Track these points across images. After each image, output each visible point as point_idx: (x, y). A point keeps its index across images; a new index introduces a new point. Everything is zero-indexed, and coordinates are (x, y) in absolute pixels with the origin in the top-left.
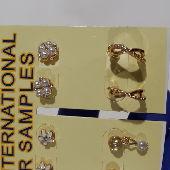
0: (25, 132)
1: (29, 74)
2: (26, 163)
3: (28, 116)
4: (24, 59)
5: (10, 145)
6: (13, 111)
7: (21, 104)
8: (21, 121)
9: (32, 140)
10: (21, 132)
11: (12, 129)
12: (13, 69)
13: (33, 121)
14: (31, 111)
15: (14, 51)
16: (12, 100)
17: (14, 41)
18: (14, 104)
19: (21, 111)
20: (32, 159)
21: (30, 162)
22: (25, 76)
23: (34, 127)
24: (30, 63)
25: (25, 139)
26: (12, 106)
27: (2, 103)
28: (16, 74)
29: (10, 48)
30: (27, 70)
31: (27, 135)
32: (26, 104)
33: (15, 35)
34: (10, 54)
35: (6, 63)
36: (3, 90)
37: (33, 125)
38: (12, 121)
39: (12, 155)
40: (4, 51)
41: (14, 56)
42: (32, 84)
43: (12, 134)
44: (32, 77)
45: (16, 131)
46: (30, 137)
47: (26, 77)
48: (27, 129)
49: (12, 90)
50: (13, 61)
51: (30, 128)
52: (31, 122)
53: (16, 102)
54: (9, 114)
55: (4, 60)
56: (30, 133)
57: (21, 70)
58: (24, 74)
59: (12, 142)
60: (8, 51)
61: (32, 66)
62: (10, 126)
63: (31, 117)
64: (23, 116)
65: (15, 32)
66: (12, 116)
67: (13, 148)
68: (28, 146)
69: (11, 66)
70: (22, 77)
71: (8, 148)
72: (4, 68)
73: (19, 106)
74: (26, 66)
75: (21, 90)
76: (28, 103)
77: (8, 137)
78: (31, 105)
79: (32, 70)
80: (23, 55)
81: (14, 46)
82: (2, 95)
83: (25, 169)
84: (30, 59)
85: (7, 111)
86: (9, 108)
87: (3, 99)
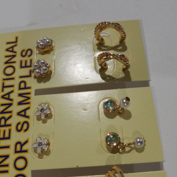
0: (23, 113)
1: (28, 64)
2: (22, 144)
3: (26, 98)
4: (24, 53)
5: (7, 129)
6: (12, 96)
7: (20, 89)
8: (20, 103)
9: (30, 119)
10: (19, 114)
11: (11, 112)
12: (14, 62)
13: (31, 101)
14: (29, 93)
15: (15, 49)
16: (12, 86)
17: (16, 42)
18: (14, 89)
19: (20, 95)
20: (29, 138)
21: (26, 142)
23: (31, 108)
24: (29, 56)
25: (22, 119)
26: (12, 92)
27: (3, 91)
28: (17, 65)
29: (12, 47)
30: (26, 62)
31: (25, 116)
32: (25, 88)
33: (17, 38)
34: (12, 51)
35: (8, 59)
36: (4, 80)
37: (30, 106)
38: (10, 105)
39: (9, 138)
40: (7, 50)
41: (15, 52)
42: (31, 71)
43: (10, 117)
44: (30, 66)
45: (14, 114)
46: (28, 117)
47: (26, 66)
48: (25, 110)
49: (13, 79)
50: (14, 56)
51: (28, 108)
52: (29, 103)
53: (16, 87)
54: (8, 99)
55: (6, 57)
56: (28, 113)
57: (21, 62)
58: (23, 65)
59: (10, 125)
60: (11, 49)
61: (31, 58)
63: (29, 98)
64: (21, 99)
65: (17, 36)
66: (12, 100)
67: (10, 130)
68: (25, 126)
69: (13, 60)
70: (21, 67)
71: (4, 132)
72: (6, 63)
73: (18, 90)
74: (26, 58)
75: (21, 77)
76: (26, 87)
77: (6, 120)
78: (29, 88)
79: (31, 61)
80: (23, 51)
81: (16, 45)
82: (3, 84)
83: (21, 151)
84: (29, 53)
85: (7, 96)
86: (9, 94)
87: (4, 87)
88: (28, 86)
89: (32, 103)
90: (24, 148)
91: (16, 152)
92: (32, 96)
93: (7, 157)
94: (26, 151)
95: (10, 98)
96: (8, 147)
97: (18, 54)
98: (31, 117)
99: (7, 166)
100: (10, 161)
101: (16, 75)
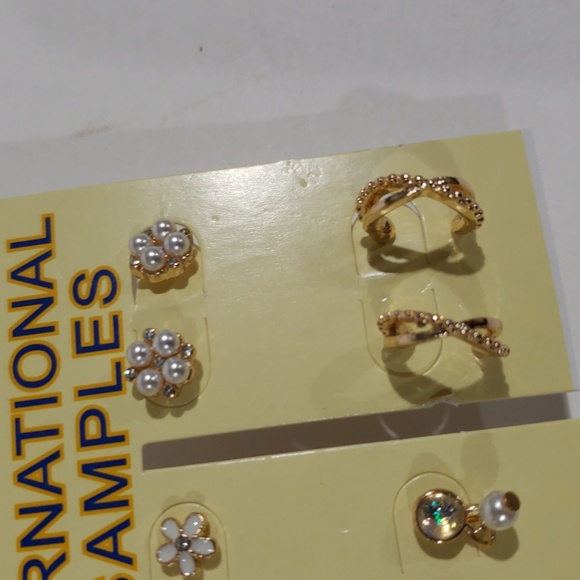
0: (107, 545)
1: (106, 336)
3: (113, 483)
4: (84, 290)
6: (58, 473)
7: (85, 443)
8: (91, 505)
9: (136, 570)
10: (92, 547)
11: (59, 540)
12: (50, 329)
13: (131, 496)
14: (122, 462)
15: (48, 271)
16: (53, 432)
17: (47, 239)
18: (62, 446)
19: (88, 469)
22: (92, 344)
23: (137, 522)
24: (108, 300)
26: (55, 456)
27: (19, 451)
28: (62, 342)
29: (35, 263)
30: (96, 325)
31: (116, 555)
32: (105, 440)
33: (48, 222)
34: (37, 281)
35: (22, 313)
36: (19, 404)
37: (132, 513)
38: (56, 510)
40: (15, 275)
41: (49, 285)
42: (118, 366)
43: (61, 560)
44: (115, 345)
45: (75, 547)
46: (128, 561)
47: (98, 347)
48: (113, 533)
49: (52, 400)
50: (46, 303)
51: (125, 524)
52: (124, 503)
53: (69, 439)
54: (45, 486)
55: (16, 304)
56: (128, 543)
57: (77, 325)
58: (87, 339)
60: (30, 273)
61: (113, 307)
62: (52, 530)
63: (123, 483)
64: (94, 486)
65: (47, 211)
66: (57, 490)
69: (43, 320)
70: (81, 350)
72: (19, 331)
73: (78, 450)
74: (96, 310)
75: (83, 393)
76: (109, 435)
77: (46, 574)
78: (120, 439)
79: (116, 321)
80: (81, 278)
81: (47, 255)
82: (17, 422)
84: (104, 286)
85: (37, 476)
86: (44, 464)
87: (21, 436)
88: (113, 429)
89: (136, 503)
92: (134, 471)
95: (50, 483)
97: (63, 293)
98: (141, 559)
101: (63, 386)
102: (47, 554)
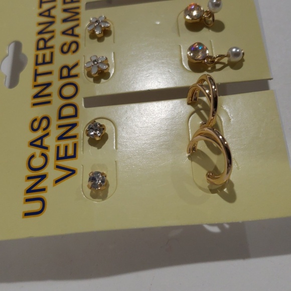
0: (70, 32)
2: (70, 68)
3: (74, 14)
5: (47, 52)
6: (53, 12)
7: (65, 3)
8: (65, 20)
9: (80, 38)
10: (64, 33)
11: (53, 31)
13: (80, 17)
14: (78, 8)
16: (53, 1)
18: (56, 4)
20: (79, 61)
21: (76, 65)
23: (82, 24)
25: (69, 39)
26: (54, 7)
31: (73, 35)
32: (72, 2)
37: (80, 22)
38: (52, 23)
39: (51, 62)
43: (52, 37)
45: (58, 34)
46: (77, 36)
48: (72, 28)
51: (77, 25)
52: (78, 19)
53: (59, 2)
54: (49, 16)
56: (77, 31)
59: (52, 47)
62: (50, 29)
63: (77, 14)
64: (67, 15)
66: (53, 17)
67: (52, 54)
68: (74, 47)
71: (44, 56)
73: (62, 5)
77: (46, 42)
78: (77, 1)
83: (69, 76)
85: (46, 14)
86: (49, 10)
87: (42, 2)
89: (82, 19)
90: (73, 72)
91: (62, 77)
92: (82, 10)
93: (48, 85)
94: (76, 76)
95: (51, 15)
96: (50, 73)
98: (82, 35)
99: (49, 95)
100: (53, 90)
102: (47, 36)
